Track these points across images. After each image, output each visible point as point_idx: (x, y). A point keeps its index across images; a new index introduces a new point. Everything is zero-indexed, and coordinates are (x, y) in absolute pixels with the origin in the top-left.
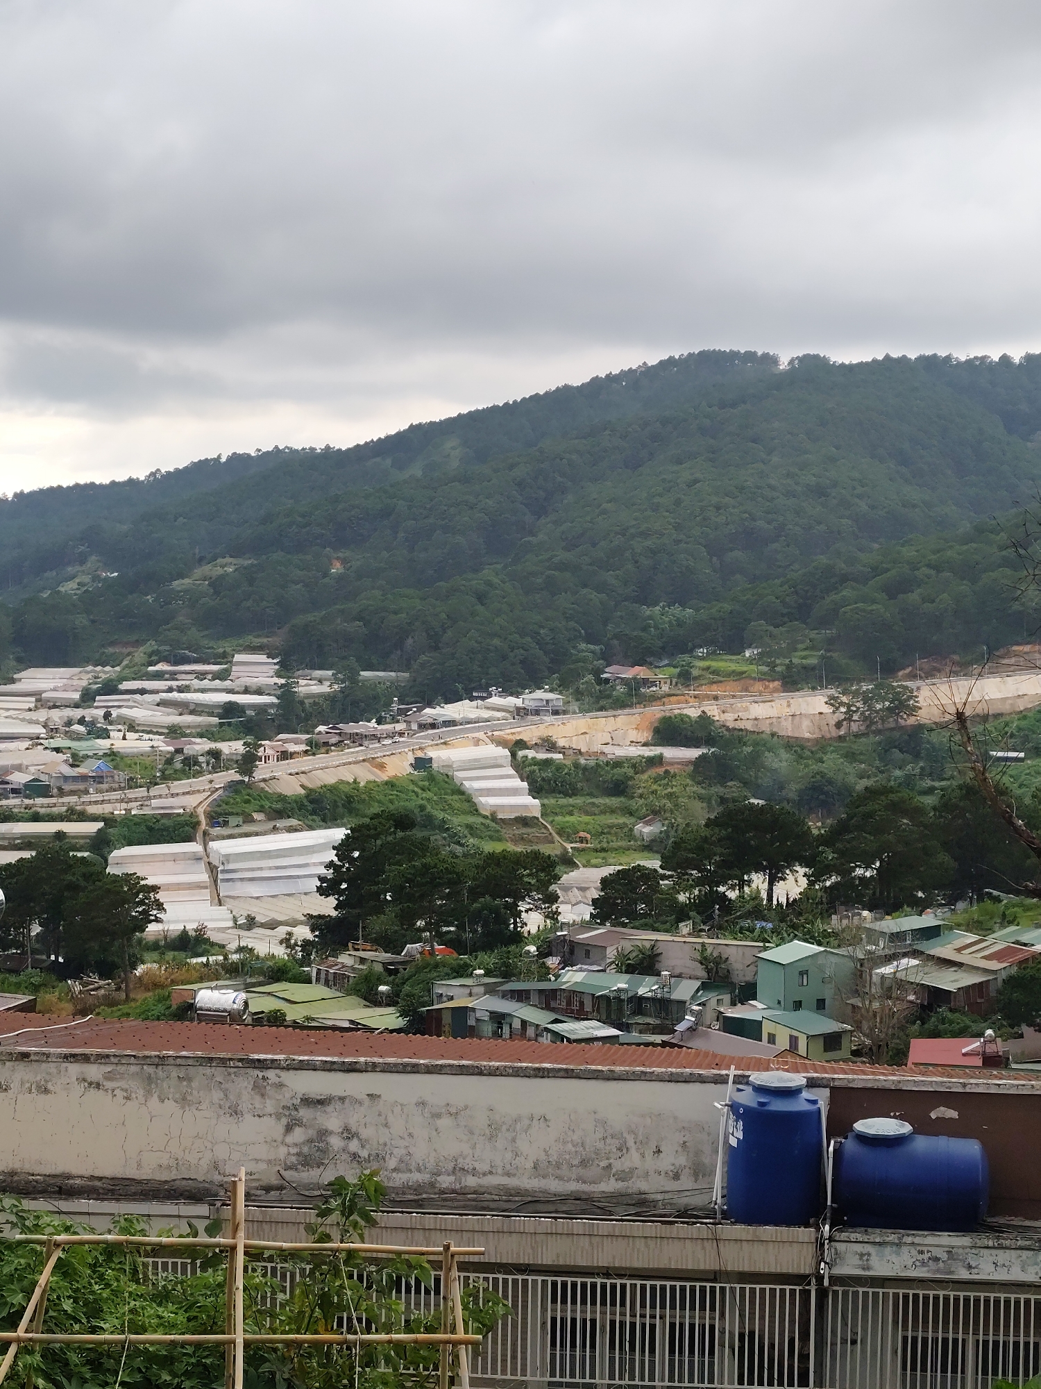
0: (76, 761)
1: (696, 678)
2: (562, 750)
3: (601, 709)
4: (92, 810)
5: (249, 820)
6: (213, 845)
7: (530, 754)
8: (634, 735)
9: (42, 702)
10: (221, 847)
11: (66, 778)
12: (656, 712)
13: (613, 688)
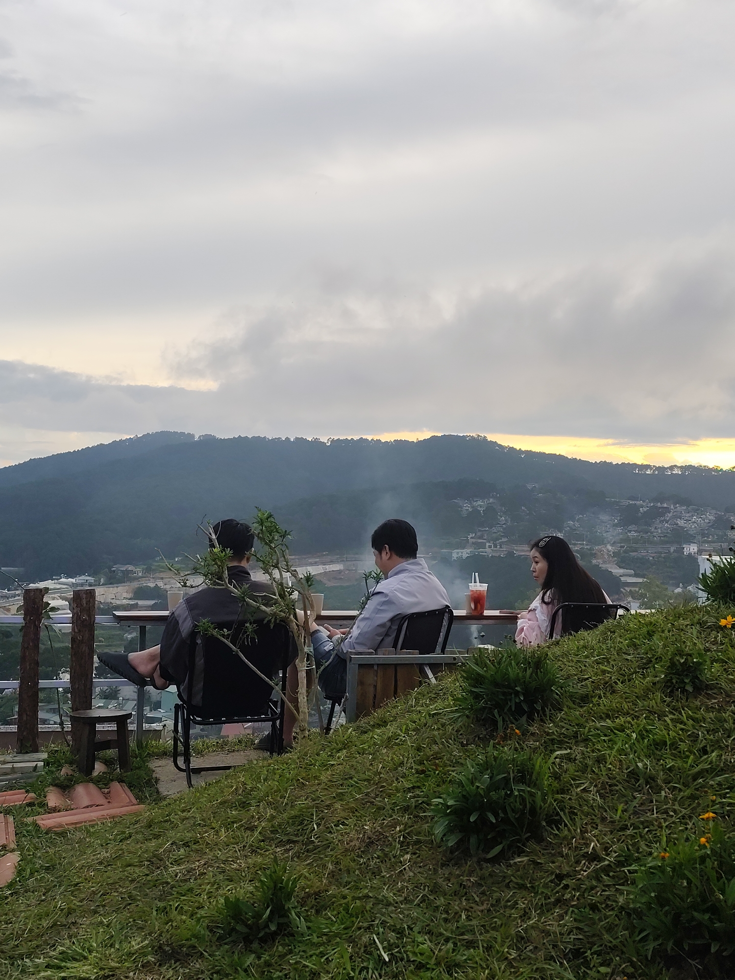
1: (154, 570)
3: (111, 584)
8: (125, 595)
12: (135, 585)
13: (117, 575)
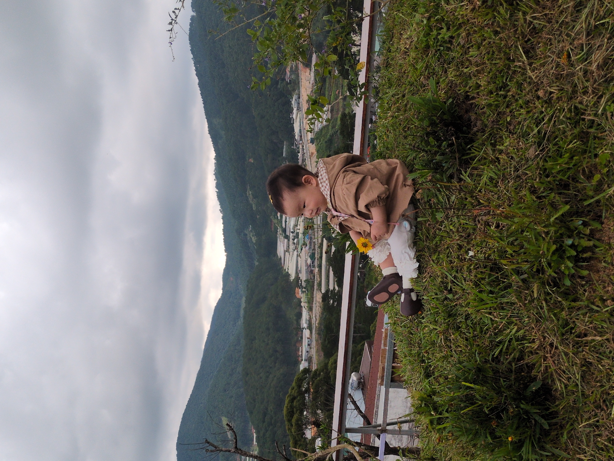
0: (305, 244)
2: (311, 96)
3: (299, 83)
4: (320, 241)
8: (307, 74)
9: (287, 250)
11: (310, 248)
12: (301, 66)
13: (292, 79)
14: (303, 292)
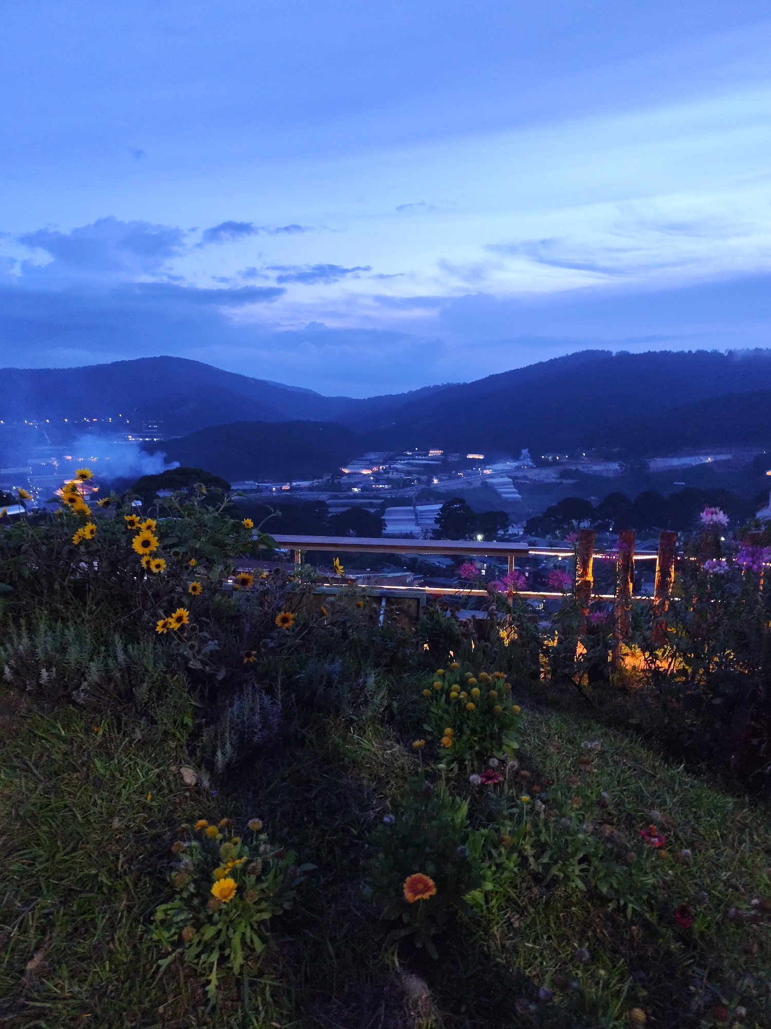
2: (530, 480)
3: (543, 468)
4: (381, 496)
5: (428, 500)
6: (417, 507)
7: (519, 481)
8: (554, 475)
10: (420, 508)
12: (561, 468)
14: (328, 480)
